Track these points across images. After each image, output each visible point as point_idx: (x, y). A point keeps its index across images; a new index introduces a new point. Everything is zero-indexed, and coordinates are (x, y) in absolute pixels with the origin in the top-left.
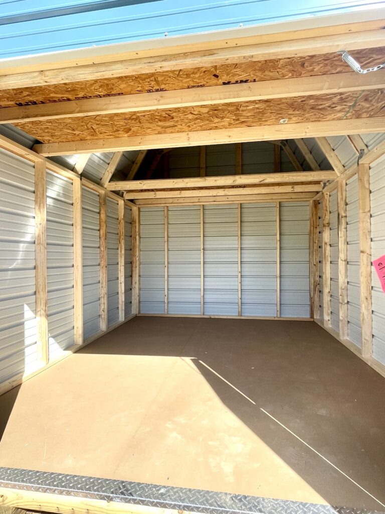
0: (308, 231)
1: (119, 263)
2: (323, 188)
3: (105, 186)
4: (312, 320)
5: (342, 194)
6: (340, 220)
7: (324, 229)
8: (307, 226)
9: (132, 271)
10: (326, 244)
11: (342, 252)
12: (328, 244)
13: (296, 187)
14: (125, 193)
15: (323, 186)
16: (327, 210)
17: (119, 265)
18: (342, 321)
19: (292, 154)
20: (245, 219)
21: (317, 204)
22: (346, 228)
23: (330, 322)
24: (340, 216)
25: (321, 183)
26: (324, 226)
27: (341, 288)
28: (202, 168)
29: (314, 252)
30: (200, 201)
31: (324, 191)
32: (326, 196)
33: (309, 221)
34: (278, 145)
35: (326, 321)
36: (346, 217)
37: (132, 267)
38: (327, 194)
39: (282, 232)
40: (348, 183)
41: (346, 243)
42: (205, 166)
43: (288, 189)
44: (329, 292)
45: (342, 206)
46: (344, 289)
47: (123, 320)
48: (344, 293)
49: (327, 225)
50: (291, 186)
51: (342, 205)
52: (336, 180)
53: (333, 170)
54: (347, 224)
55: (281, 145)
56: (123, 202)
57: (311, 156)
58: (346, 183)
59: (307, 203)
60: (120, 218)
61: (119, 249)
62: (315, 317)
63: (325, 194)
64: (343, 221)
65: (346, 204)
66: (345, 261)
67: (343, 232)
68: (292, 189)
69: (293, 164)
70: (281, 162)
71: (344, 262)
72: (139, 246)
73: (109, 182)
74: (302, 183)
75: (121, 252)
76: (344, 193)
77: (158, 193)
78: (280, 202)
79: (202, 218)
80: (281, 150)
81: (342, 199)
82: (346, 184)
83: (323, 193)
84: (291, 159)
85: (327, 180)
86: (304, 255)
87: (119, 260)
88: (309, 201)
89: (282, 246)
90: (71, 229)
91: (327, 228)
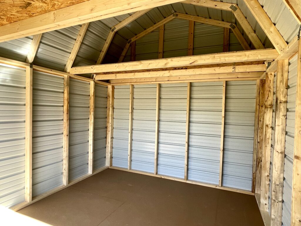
0: (254, 109)
1: (90, 130)
2: (268, 67)
3: (68, 71)
4: (253, 194)
5: (282, 75)
6: (278, 106)
7: (266, 111)
8: (253, 104)
9: (106, 134)
10: (267, 126)
11: (279, 143)
12: (269, 126)
13: (237, 67)
14: (95, 75)
15: (267, 65)
16: (270, 91)
17: (90, 131)
18: (273, 220)
19: (241, 35)
20: (194, 96)
21: (263, 83)
22: (286, 115)
23: (267, 206)
24: (279, 102)
25: (265, 63)
26: (266, 107)
27: (275, 183)
28: (160, 53)
29: (259, 130)
30: (157, 80)
31: (268, 70)
32: (269, 76)
33: (255, 100)
34: (227, 28)
35: (263, 205)
36: (286, 102)
37: (106, 131)
38: (271, 74)
39: (228, 108)
40: (291, 62)
41: (284, 133)
42: (162, 51)
43: (230, 69)
44: (268, 176)
45: (282, 90)
46: (277, 185)
47: (91, 173)
48: (278, 189)
49: (269, 106)
50: (232, 67)
51: (282, 88)
52: (276, 60)
53: (274, 48)
54: (287, 110)
55: (230, 28)
56: (93, 82)
57: (254, 35)
58: (289, 62)
59: (254, 83)
60: (91, 95)
61: (90, 119)
62: (256, 192)
63: (269, 74)
64: (282, 107)
65: (288, 87)
66: (281, 153)
67: (281, 120)
68: (233, 70)
69: (242, 45)
70: (230, 44)
71: (280, 155)
72: (113, 115)
73: (72, 68)
74: (243, 64)
75: (91, 120)
76: (286, 75)
77: (118, 75)
78: (226, 81)
79: (157, 95)
80: (230, 32)
81: (282, 81)
82: (289, 64)
83: (267, 74)
84: (239, 40)
85: (272, 60)
86: (249, 132)
87: (90, 127)
88: (256, 80)
89: (226, 122)
90: (22, 108)
91: (269, 109)
